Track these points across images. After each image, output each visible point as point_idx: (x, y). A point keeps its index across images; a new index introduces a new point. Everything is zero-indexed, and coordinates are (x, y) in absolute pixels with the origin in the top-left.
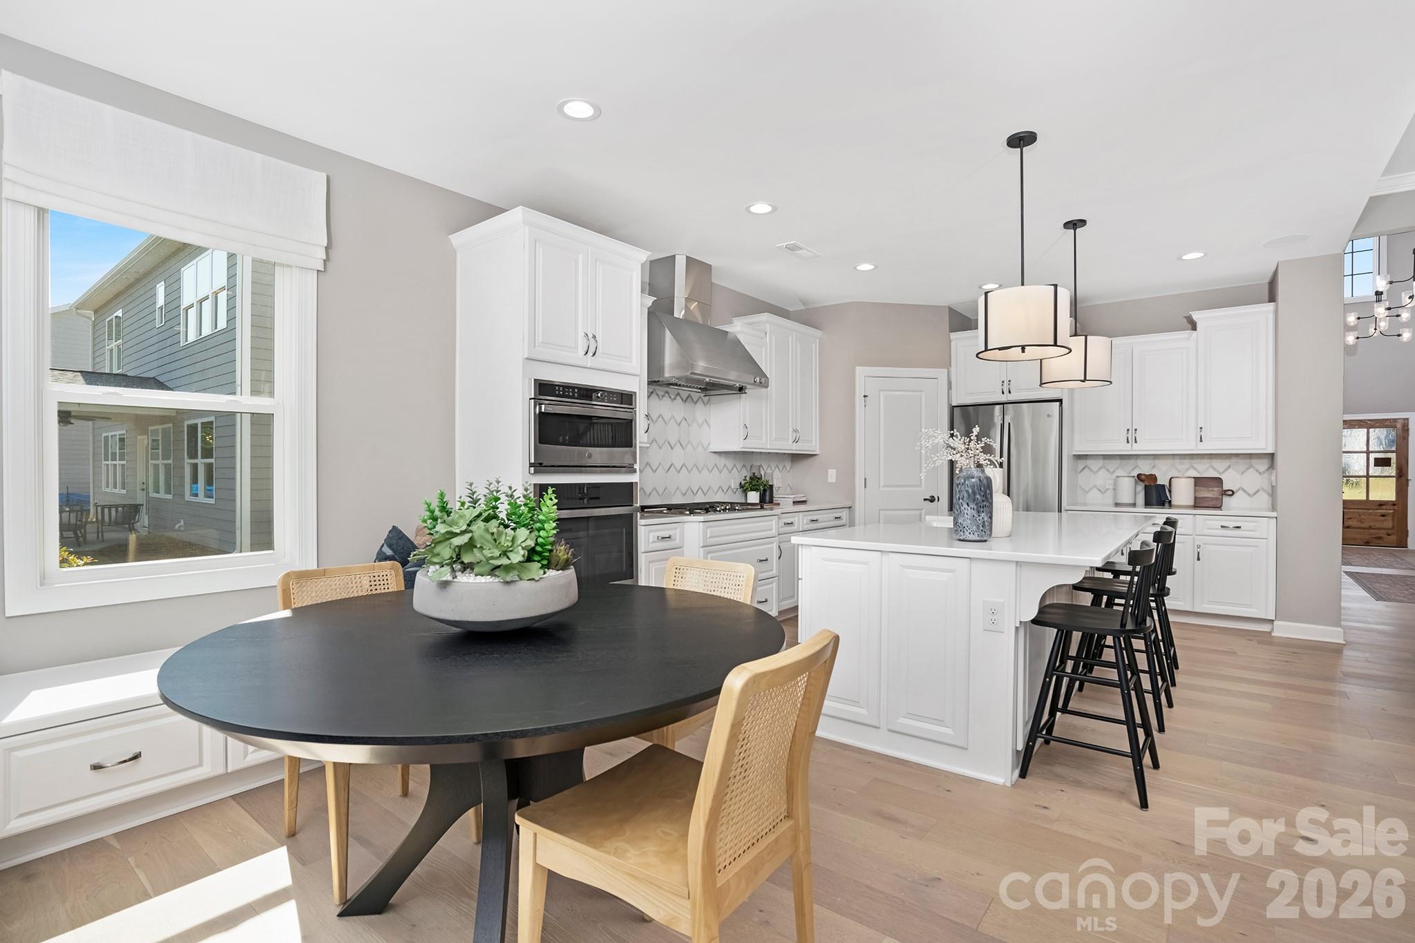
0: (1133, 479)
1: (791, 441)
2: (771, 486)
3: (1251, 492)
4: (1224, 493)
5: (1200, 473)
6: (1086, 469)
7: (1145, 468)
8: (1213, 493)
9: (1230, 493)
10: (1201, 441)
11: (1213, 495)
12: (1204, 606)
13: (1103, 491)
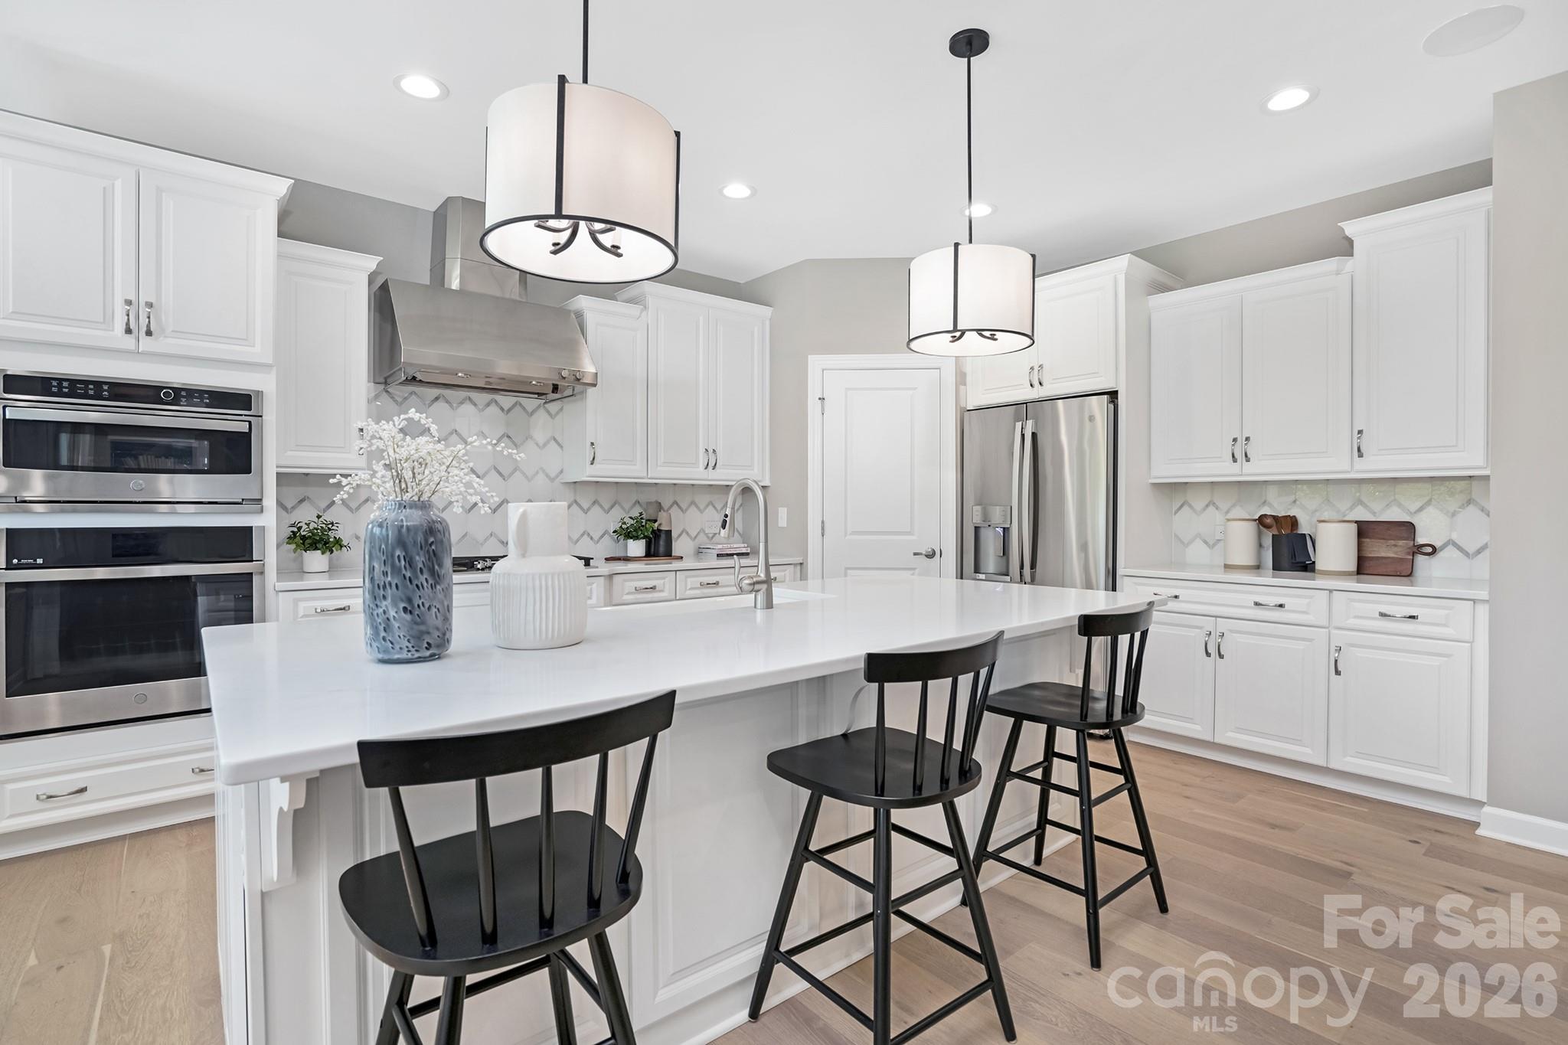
0: (1254, 523)
1: (702, 466)
2: (669, 533)
3: (1471, 550)
4: (1418, 549)
5: (1374, 513)
6: (1186, 508)
7: (1279, 507)
8: (1396, 549)
9: (1430, 550)
10: (1360, 455)
11: (1396, 553)
12: (1349, 759)
13: (1211, 543)
